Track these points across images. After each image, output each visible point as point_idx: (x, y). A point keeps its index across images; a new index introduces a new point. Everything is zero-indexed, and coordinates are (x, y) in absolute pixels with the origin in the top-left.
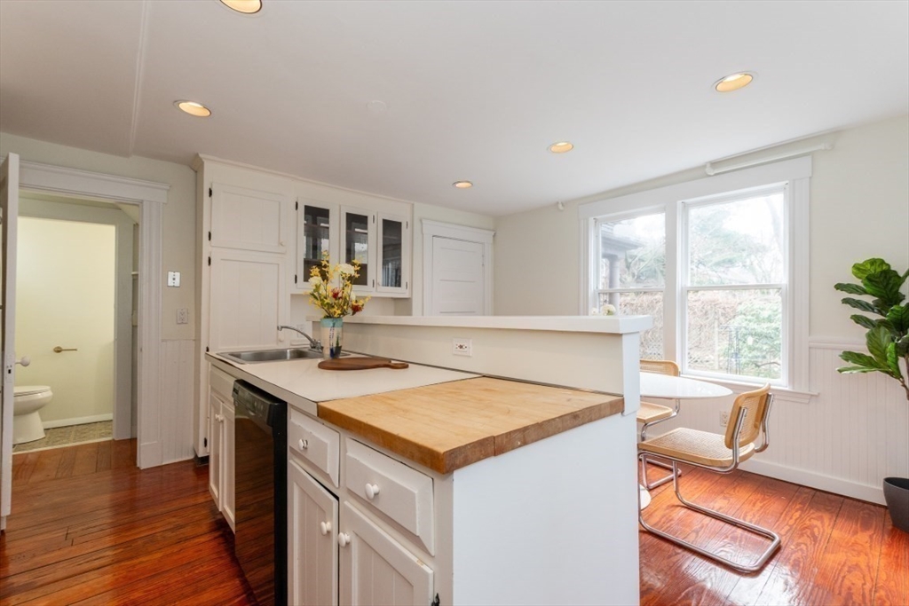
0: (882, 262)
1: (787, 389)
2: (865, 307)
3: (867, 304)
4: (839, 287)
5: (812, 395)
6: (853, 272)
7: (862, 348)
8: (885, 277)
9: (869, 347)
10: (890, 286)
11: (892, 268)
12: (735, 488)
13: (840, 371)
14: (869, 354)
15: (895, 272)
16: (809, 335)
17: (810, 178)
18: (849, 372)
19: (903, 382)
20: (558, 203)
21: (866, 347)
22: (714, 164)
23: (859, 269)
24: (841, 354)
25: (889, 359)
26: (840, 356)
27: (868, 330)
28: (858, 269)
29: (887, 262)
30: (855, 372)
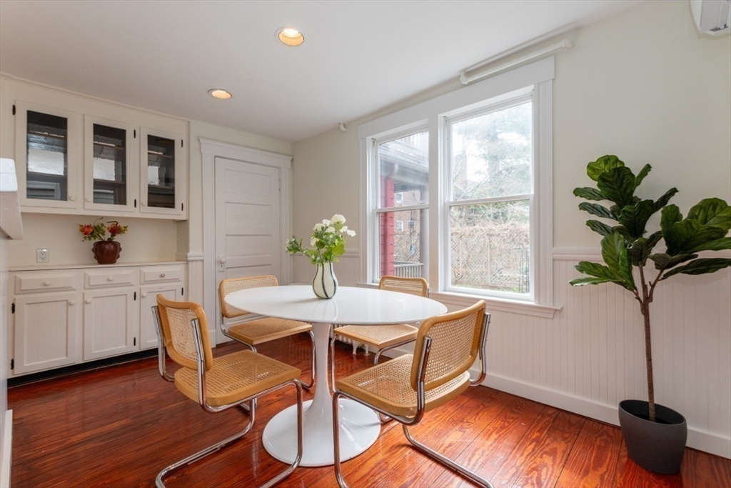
0: (617, 160)
1: (533, 304)
2: (601, 212)
3: (602, 208)
4: (578, 192)
5: (556, 310)
6: (588, 173)
7: (597, 257)
8: (619, 176)
9: (604, 256)
10: (624, 186)
11: (626, 166)
12: (477, 414)
13: (572, 283)
14: (604, 264)
15: (628, 169)
16: (553, 246)
17: (553, 80)
18: (580, 284)
19: (637, 294)
20: (340, 124)
21: (601, 256)
22: (469, 73)
23: (594, 170)
24: (577, 264)
25: (622, 268)
26: (576, 267)
27: (603, 237)
28: (591, 168)
29: (620, 159)
30: (586, 284)
